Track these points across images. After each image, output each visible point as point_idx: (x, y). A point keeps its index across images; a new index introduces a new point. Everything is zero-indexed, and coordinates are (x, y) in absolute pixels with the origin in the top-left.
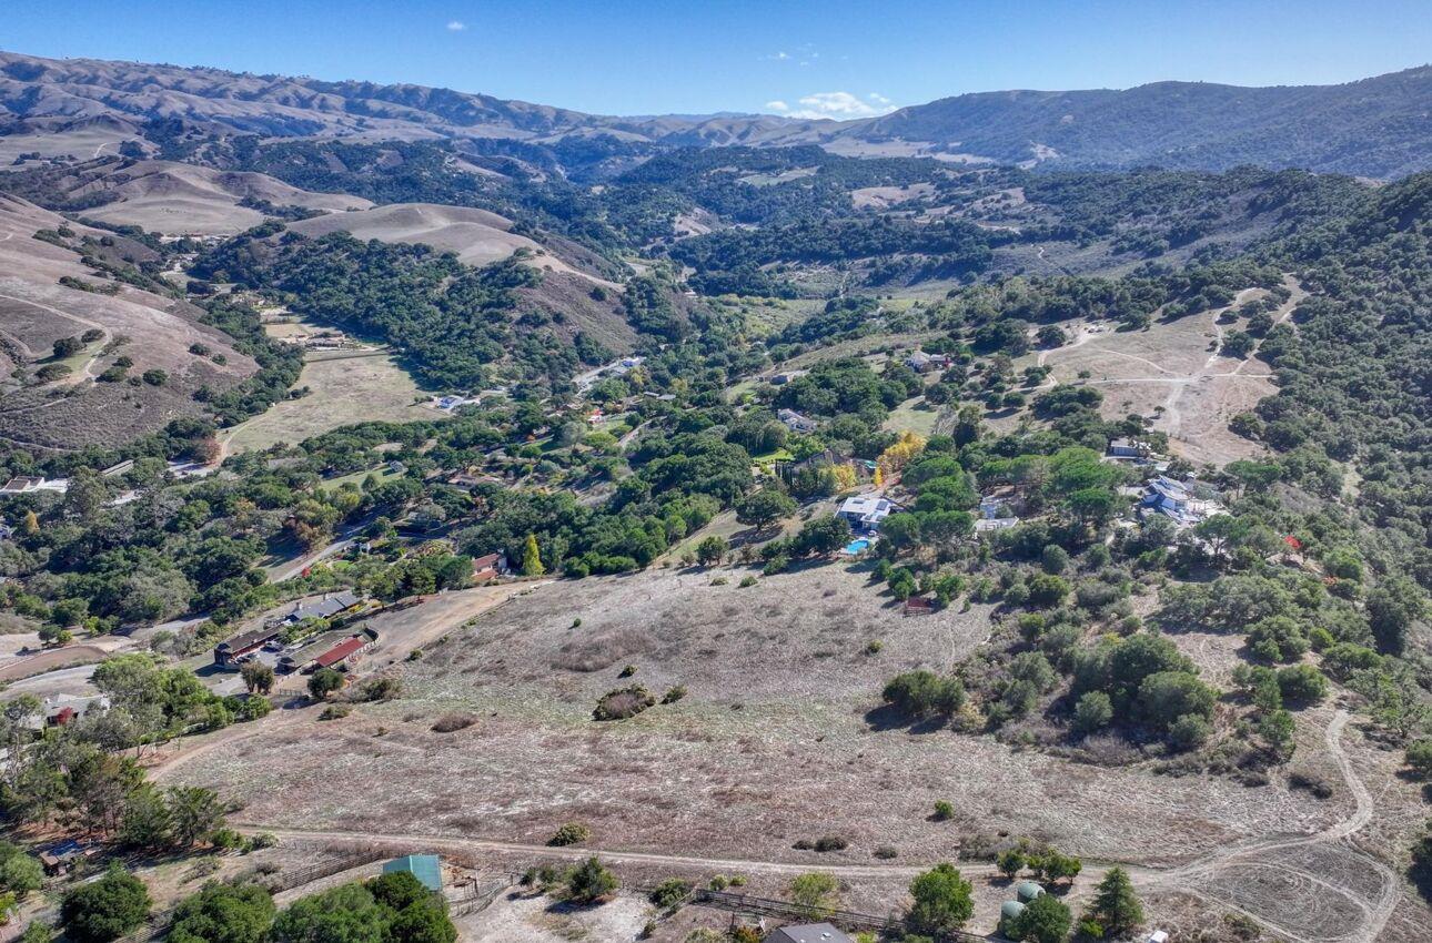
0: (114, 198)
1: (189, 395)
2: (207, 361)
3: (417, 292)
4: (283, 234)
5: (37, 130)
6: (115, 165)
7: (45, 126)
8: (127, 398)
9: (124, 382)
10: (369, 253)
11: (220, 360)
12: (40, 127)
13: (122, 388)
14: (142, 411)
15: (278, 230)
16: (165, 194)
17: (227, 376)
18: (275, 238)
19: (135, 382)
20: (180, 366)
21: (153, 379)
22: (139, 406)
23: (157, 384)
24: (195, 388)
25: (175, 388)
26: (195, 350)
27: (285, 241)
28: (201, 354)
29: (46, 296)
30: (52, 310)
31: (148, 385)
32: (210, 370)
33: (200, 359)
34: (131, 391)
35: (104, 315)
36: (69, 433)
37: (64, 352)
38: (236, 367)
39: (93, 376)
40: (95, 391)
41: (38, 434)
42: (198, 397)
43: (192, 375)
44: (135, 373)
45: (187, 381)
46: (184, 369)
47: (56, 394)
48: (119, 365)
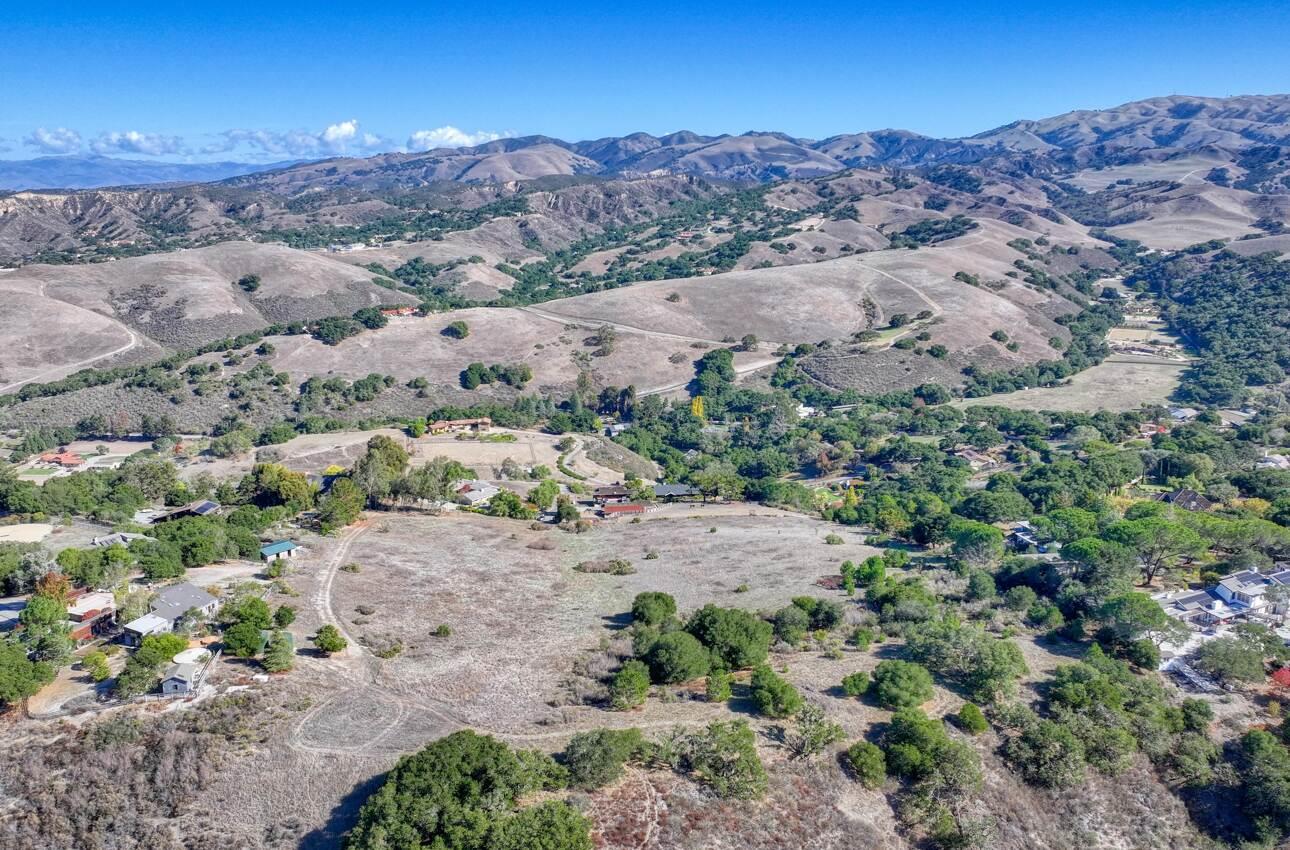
0: (1143, 216)
1: (959, 369)
2: (1001, 347)
3: (1267, 313)
4: (1218, 252)
5: (1147, 160)
6: (1164, 188)
7: (1155, 156)
8: (903, 362)
9: (912, 350)
10: (1273, 274)
11: (1013, 346)
12: (1150, 157)
13: (902, 354)
14: (909, 373)
15: (1215, 248)
16: (1189, 214)
17: (1009, 361)
18: (1209, 255)
19: (918, 352)
20: (969, 346)
21: (936, 352)
22: (908, 370)
23: (937, 356)
24: (968, 364)
25: (952, 362)
26: (995, 336)
27: (1217, 258)
28: (999, 340)
29: (929, 284)
30: (921, 295)
31: (928, 355)
32: (997, 353)
33: (994, 343)
34: (911, 358)
35: (953, 302)
36: (846, 379)
37: (895, 324)
38: (1027, 355)
39: (892, 343)
40: (882, 353)
41: (826, 376)
42: (967, 371)
43: (974, 354)
44: (925, 345)
45: (965, 357)
46: (971, 349)
47: (854, 351)
48: (920, 338)
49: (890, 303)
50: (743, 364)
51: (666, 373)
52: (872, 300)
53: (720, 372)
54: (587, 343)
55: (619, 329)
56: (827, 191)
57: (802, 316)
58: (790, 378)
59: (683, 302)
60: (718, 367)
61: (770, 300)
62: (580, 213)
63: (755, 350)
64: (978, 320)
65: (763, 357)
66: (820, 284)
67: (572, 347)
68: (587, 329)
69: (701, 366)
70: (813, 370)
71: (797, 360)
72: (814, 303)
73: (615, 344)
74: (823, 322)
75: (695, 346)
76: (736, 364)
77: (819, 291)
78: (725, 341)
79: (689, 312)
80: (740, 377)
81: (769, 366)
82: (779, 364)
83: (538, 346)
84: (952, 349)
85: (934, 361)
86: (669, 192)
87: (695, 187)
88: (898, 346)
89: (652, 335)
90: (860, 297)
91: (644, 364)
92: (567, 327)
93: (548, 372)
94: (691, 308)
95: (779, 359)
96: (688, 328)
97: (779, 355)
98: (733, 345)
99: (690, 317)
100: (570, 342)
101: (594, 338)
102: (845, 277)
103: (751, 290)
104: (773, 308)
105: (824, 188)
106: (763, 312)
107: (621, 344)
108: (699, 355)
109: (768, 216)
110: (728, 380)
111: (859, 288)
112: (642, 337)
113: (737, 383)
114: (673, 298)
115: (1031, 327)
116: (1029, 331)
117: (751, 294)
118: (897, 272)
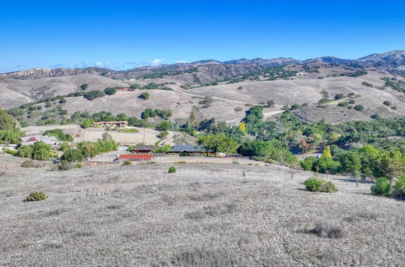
1: (370, 116)
2: (389, 108)
8: (342, 112)
9: (346, 107)
11: (394, 108)
13: (342, 108)
14: (345, 116)
17: (393, 113)
19: (350, 108)
20: (373, 106)
21: (358, 108)
22: (345, 115)
23: (358, 110)
24: (374, 114)
25: (366, 113)
26: (385, 103)
28: (387, 105)
29: (351, 85)
30: (348, 89)
31: (354, 109)
32: (387, 110)
33: (385, 106)
34: (346, 110)
35: (363, 91)
36: (315, 118)
37: (337, 98)
38: (401, 112)
39: (337, 104)
40: (332, 108)
41: (306, 117)
42: (373, 117)
43: (376, 110)
44: (353, 106)
45: (372, 111)
46: (374, 108)
47: (319, 107)
48: (350, 103)
49: (335, 91)
50: (267, 112)
51: (232, 115)
52: (326, 91)
53: (256, 115)
54: (200, 103)
55: (214, 98)
56: (307, 67)
57: (295, 95)
58: (288, 118)
59: (244, 90)
60: (256, 113)
61: (281, 89)
62: (216, 73)
63: (273, 107)
64: (376, 97)
65: (277, 110)
66: (304, 85)
67: (193, 105)
68: (201, 98)
69: (248, 113)
70: (299, 114)
71: (292, 111)
72: (300, 91)
73: (211, 104)
74: (304, 98)
75: (247, 105)
76: (264, 112)
77: (303, 87)
78: (260, 104)
79: (246, 94)
80: (265, 117)
81: (279, 114)
82: (284, 113)
83: (178, 103)
84: (365, 108)
85: (357, 112)
86: (249, 68)
87: (259, 67)
88: (340, 105)
89: (228, 101)
90: (320, 90)
91: (223, 111)
92: (193, 98)
93: (179, 113)
94: (247, 92)
95: (284, 111)
96: (244, 99)
97: (284, 109)
98: (264, 105)
99: (246, 95)
100: (193, 103)
101: (203, 101)
102: (314, 83)
103: (273, 86)
104: (282, 92)
105: (305, 66)
106: (278, 94)
107: (214, 104)
108: (248, 108)
109: (284, 73)
110: (260, 118)
111: (320, 87)
112: (224, 101)
113: (264, 120)
114: (240, 88)
115: (400, 102)
116: (400, 103)
117: (273, 88)
118: (336, 82)
